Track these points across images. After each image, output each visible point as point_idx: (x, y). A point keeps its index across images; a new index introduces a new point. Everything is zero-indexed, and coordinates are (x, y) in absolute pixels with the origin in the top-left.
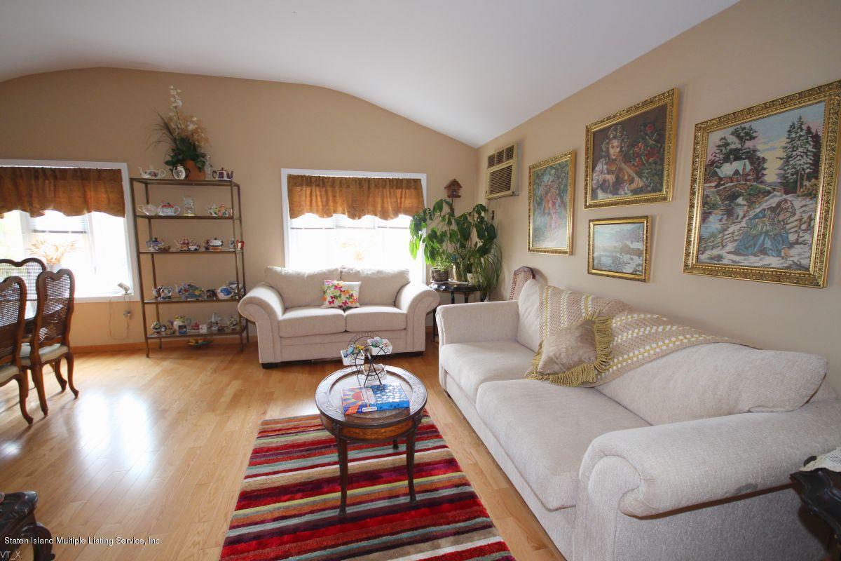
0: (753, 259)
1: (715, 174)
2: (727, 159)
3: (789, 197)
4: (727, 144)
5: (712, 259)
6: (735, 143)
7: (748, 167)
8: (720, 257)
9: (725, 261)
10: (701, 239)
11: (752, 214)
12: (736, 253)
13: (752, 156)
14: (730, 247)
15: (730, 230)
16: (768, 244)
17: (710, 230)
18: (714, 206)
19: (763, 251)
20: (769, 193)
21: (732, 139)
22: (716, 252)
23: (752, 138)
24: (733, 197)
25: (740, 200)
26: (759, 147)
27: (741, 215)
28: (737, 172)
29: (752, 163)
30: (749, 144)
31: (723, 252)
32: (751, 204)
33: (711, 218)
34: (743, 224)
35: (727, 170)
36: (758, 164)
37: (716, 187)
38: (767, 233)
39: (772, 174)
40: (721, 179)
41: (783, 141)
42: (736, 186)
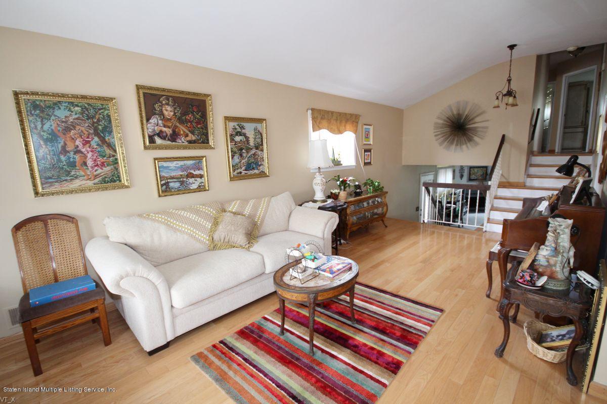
0: (251, 171)
1: (234, 140)
2: (237, 134)
3: (257, 151)
4: (236, 129)
5: (238, 173)
6: (239, 130)
7: (245, 139)
8: (241, 173)
9: (243, 174)
10: (233, 166)
11: (248, 156)
12: (246, 170)
13: (244, 135)
14: (243, 168)
15: (242, 162)
16: (254, 166)
17: (235, 162)
18: (235, 153)
19: (253, 169)
20: (252, 149)
21: (237, 127)
22: (239, 171)
23: (244, 129)
24: (241, 149)
25: (244, 151)
26: (247, 133)
27: (245, 156)
28: (241, 140)
29: (246, 138)
30: (243, 131)
31: (241, 170)
32: (247, 152)
33: (235, 157)
34: (246, 159)
35: (238, 139)
36: (247, 138)
37: (235, 145)
38: (253, 162)
39: (252, 143)
40: (236, 142)
41: (253, 133)
42: (241, 145)
